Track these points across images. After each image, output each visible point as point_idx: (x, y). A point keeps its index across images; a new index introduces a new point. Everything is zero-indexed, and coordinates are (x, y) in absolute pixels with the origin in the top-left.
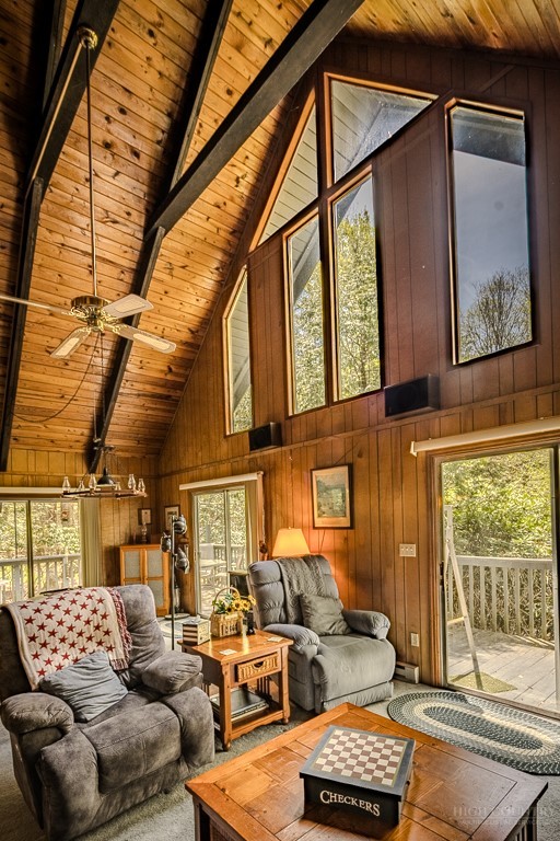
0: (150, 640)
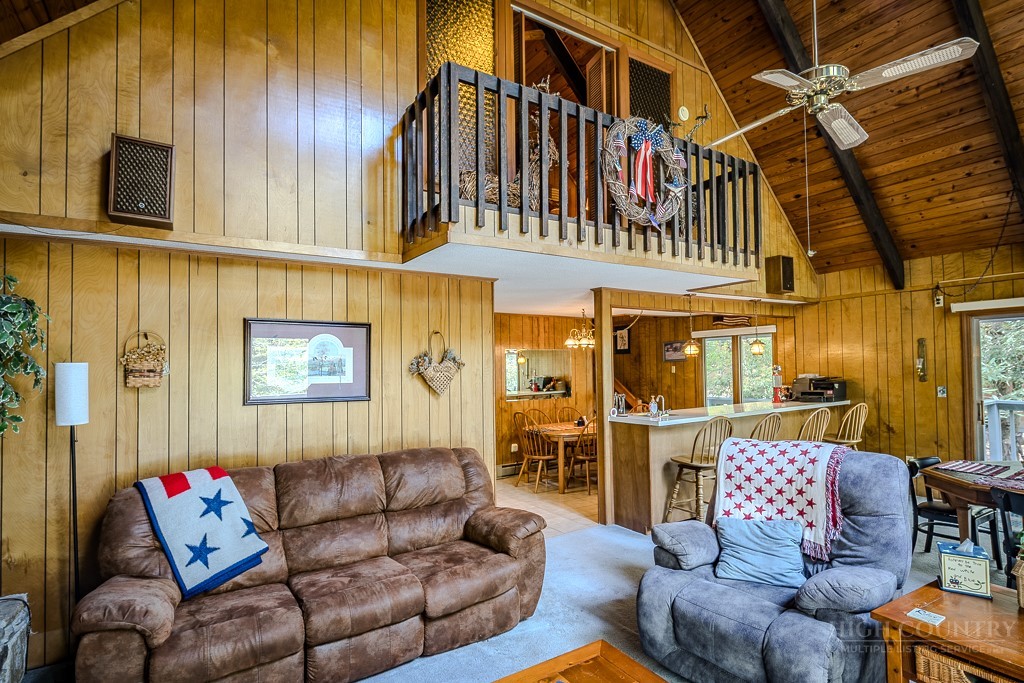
0: (868, 540)
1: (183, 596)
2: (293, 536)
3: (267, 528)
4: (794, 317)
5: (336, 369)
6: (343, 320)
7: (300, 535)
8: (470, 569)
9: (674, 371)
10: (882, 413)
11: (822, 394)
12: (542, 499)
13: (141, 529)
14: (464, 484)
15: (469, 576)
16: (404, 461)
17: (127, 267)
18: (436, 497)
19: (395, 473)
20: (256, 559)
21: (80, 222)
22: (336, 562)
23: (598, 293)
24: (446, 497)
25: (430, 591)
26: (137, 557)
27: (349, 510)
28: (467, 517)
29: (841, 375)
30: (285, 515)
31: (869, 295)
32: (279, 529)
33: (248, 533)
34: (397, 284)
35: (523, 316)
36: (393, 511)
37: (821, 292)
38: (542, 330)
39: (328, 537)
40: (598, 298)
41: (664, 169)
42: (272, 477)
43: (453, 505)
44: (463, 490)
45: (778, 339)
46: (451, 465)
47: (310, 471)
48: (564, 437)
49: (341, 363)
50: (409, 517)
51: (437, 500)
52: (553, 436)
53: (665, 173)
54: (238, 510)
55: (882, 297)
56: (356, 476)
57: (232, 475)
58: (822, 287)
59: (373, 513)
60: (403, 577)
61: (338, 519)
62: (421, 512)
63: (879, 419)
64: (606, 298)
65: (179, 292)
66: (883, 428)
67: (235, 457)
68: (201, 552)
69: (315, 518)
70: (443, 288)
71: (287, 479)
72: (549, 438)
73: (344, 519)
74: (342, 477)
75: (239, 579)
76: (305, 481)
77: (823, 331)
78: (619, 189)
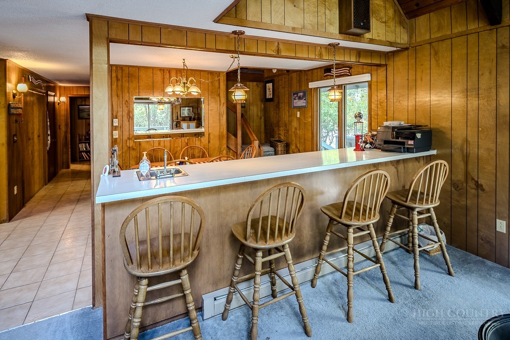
4: (386, 65)
9: (298, 116)
10: (470, 167)
11: (403, 144)
29: (428, 123)
31: (460, 35)
35: (153, 69)
37: (410, 37)
45: (373, 86)
55: (475, 36)
58: (411, 32)
63: (467, 173)
64: (99, 30)
66: (472, 184)
77: (412, 77)
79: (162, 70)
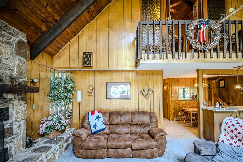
1: (92, 133)
2: (111, 126)
3: (107, 124)
5: (124, 92)
6: (125, 82)
7: (113, 126)
8: (144, 141)
9: (241, 94)
12: (185, 128)
13: (87, 120)
14: (150, 120)
15: (143, 142)
16: (136, 113)
17: (88, 74)
18: (142, 123)
19: (133, 116)
20: (103, 129)
21: (80, 67)
22: (118, 133)
23: (198, 71)
24: (145, 123)
25: (133, 143)
26: (86, 125)
27: (122, 123)
28: (150, 128)
30: (110, 121)
32: (109, 124)
33: (103, 124)
34: (137, 73)
35: (183, 78)
36: (132, 124)
38: (189, 82)
39: (117, 127)
40: (198, 72)
41: (212, 31)
42: (109, 114)
43: (147, 125)
44: (149, 122)
46: (147, 115)
47: (116, 114)
48: (192, 112)
49: (125, 91)
50: (135, 126)
51: (143, 123)
52: (189, 111)
53: (213, 33)
54: (101, 119)
56: (124, 115)
57: (102, 113)
59: (128, 124)
60: (128, 139)
61: (120, 124)
62: (138, 125)
64: (200, 72)
65: (96, 78)
67: (105, 109)
68: (95, 126)
69: (115, 123)
70: (149, 73)
71: (111, 115)
72: (188, 112)
73: (121, 124)
74: (121, 115)
75: (101, 132)
76: (114, 115)
78: (192, 42)
79: (186, 78)
